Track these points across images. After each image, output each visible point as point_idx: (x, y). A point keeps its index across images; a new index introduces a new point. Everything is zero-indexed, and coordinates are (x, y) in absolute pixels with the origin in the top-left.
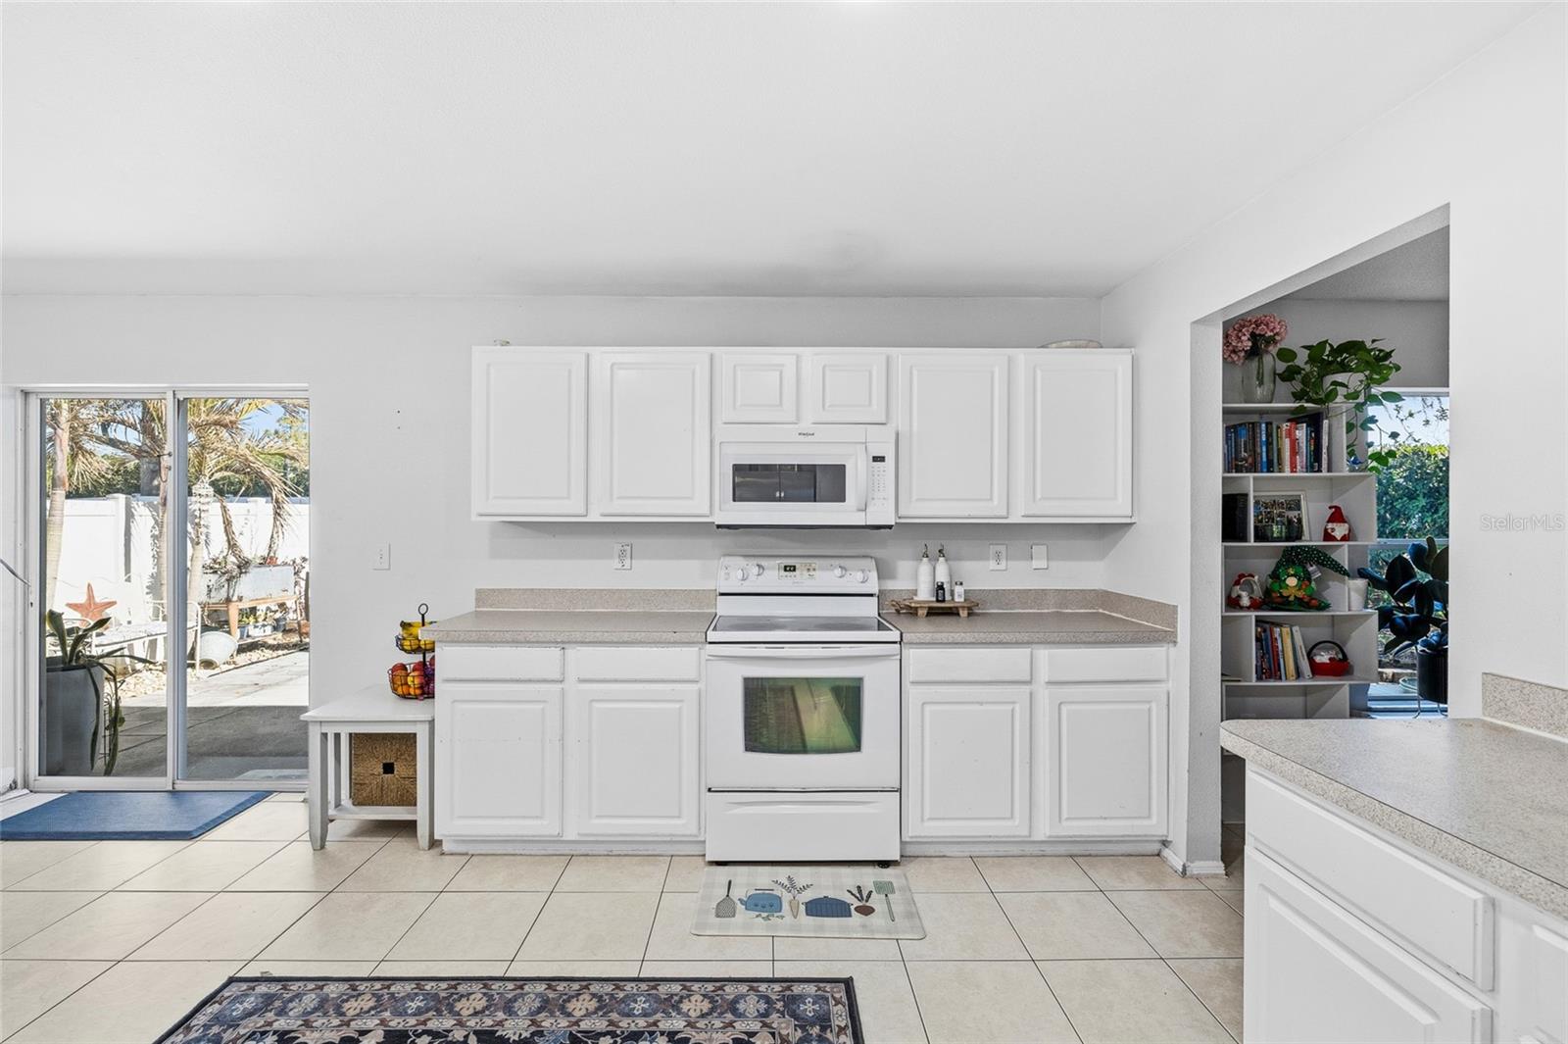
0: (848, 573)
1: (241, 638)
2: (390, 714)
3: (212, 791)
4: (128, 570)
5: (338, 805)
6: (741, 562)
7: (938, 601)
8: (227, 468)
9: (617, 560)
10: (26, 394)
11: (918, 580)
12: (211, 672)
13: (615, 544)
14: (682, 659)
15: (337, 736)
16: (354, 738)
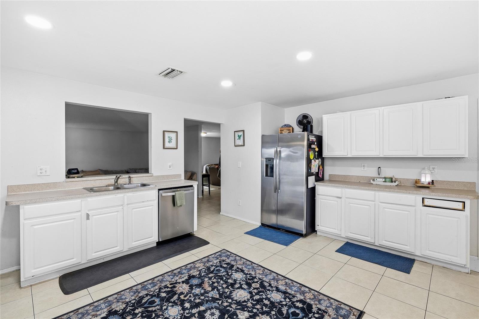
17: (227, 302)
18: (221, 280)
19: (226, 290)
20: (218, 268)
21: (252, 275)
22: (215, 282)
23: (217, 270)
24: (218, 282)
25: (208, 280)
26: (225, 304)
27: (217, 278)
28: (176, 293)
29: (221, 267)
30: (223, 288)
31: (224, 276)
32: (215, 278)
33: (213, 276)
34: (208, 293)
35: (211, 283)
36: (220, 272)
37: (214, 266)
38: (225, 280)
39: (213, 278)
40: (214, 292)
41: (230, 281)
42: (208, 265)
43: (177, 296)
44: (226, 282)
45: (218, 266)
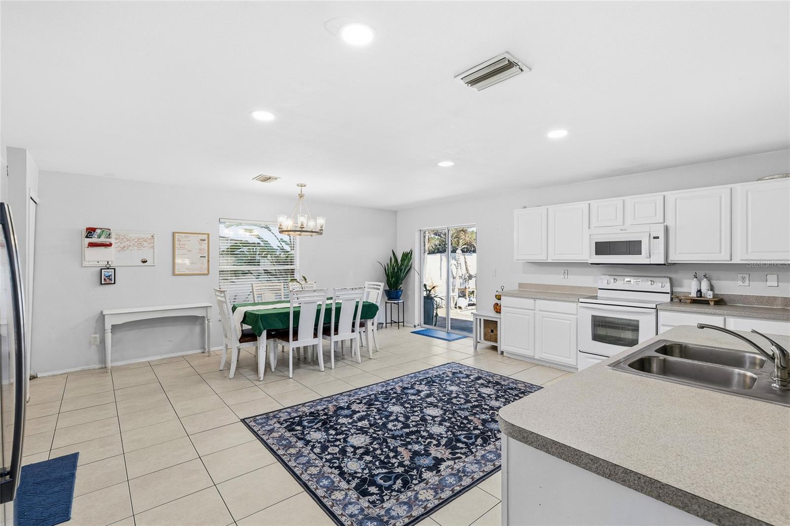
0: (655, 283)
1: (469, 301)
2: (491, 315)
3: (456, 334)
4: (441, 277)
5: (480, 339)
6: (608, 277)
7: (697, 297)
8: (465, 244)
9: (562, 275)
10: (420, 230)
11: (690, 287)
12: (460, 310)
13: (562, 270)
14: (570, 307)
15: (480, 319)
16: (485, 320)
17: (378, 435)
18: (384, 460)
19: (376, 446)
20: (387, 484)
21: (329, 466)
22: (392, 458)
23: (390, 479)
24: (388, 457)
25: (404, 462)
26: (380, 433)
27: (390, 465)
28: (446, 447)
29: (380, 487)
30: (382, 450)
31: (377, 468)
32: (393, 464)
33: (396, 469)
34: (402, 444)
35: (399, 457)
36: (383, 475)
37: (394, 490)
38: (376, 461)
39: (396, 465)
40: (393, 445)
41: (368, 458)
42: (409, 494)
43: (442, 444)
44: (375, 457)
45: (387, 488)
